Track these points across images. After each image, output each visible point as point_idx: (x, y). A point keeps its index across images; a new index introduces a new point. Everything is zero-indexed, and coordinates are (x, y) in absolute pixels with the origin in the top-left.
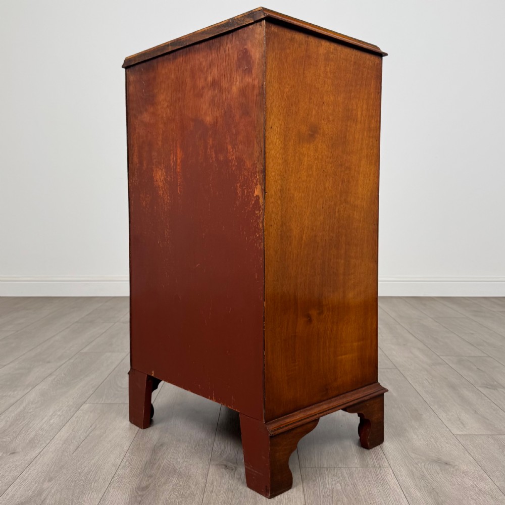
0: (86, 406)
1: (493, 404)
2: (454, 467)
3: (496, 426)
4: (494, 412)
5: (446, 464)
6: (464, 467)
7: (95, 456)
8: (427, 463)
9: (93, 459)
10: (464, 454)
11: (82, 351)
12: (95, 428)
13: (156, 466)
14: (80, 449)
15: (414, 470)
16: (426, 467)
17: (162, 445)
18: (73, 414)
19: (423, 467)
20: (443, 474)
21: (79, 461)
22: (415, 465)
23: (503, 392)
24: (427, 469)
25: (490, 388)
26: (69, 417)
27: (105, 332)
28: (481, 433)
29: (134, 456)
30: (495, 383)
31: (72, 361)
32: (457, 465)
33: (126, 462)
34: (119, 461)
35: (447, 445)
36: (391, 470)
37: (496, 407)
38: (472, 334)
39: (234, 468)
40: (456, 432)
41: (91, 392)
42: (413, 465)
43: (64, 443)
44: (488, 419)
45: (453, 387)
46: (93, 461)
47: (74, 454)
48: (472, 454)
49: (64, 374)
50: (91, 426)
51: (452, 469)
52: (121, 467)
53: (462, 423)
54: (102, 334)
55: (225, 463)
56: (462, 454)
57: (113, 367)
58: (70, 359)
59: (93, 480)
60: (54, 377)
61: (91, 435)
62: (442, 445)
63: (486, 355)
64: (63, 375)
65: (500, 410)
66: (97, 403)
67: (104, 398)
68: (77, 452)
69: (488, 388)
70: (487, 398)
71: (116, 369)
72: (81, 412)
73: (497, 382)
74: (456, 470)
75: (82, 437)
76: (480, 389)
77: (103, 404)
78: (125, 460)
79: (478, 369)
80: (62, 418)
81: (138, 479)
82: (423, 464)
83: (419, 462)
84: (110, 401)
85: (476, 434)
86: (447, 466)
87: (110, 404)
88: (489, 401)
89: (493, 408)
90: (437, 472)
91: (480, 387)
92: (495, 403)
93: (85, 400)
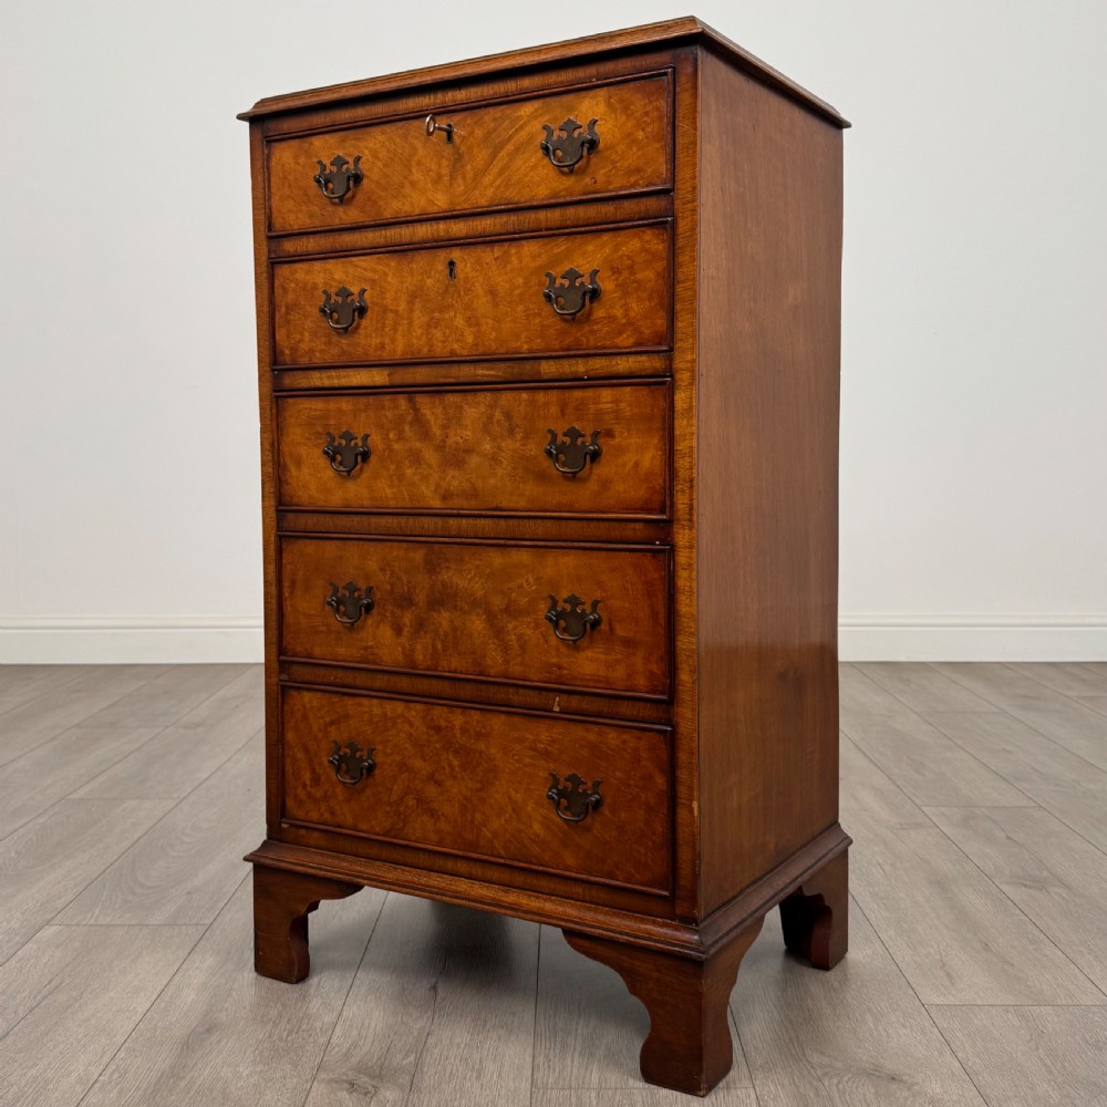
0: (50, 931)
1: (1030, 927)
2: (909, 1089)
3: (1030, 984)
4: (1032, 948)
5: (893, 1079)
6: (935, 1088)
7: (41, 1059)
8: (846, 1079)
9: (35, 1065)
10: (941, 1054)
11: (72, 797)
12: (57, 987)
13: (183, 1084)
15: (812, 1095)
16: (841, 1086)
17: (209, 1031)
18: (12, 951)
19: (835, 1087)
22: (815, 1084)
23: (1061, 895)
24: (844, 1092)
25: (1030, 887)
27: (137, 750)
28: (990, 1002)
29: (135, 1057)
30: (1045, 873)
31: (41, 820)
32: (918, 1084)
33: (111, 1074)
34: (95, 1071)
35: (903, 1031)
36: (753, 1096)
37: (1037, 933)
38: (1009, 752)
39: (370, 1088)
40: (931, 997)
41: (69, 897)
42: (810, 1083)
44: (1013, 965)
45: (940, 884)
46: (34, 1071)
48: (960, 1055)
49: (16, 852)
50: (49, 983)
51: (905, 1093)
52: (96, 1087)
53: (948, 975)
55: (351, 1075)
56: (936, 1054)
57: (136, 836)
58: (38, 816)
61: (43, 1003)
62: (891, 1030)
63: (1033, 804)
64: (13, 854)
65: (1046, 941)
66: (77, 925)
67: (97, 912)
69: (1026, 886)
70: (1018, 912)
71: (142, 840)
72: (35, 947)
73: (1050, 872)
74: (914, 1096)
75: (21, 1009)
76: (1005, 888)
77: (91, 925)
78: (112, 1067)
79: (1009, 838)
82: (835, 1081)
83: (825, 1074)
84: (108, 919)
85: (979, 1002)
86: (894, 1086)
87: (108, 926)
88: (1024, 917)
89: (1030, 936)
90: (865, 1100)
91: (1007, 883)
92: (1038, 923)
93: (49, 917)
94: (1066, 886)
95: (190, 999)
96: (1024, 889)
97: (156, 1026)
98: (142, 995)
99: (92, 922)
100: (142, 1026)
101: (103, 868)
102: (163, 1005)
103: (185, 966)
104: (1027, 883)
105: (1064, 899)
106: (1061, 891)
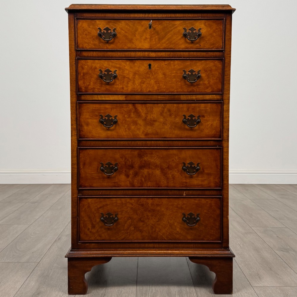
1: (284, 263)
3: (284, 280)
4: (284, 269)
17: (38, 294)
25: (284, 251)
28: (272, 285)
30: (288, 247)
37: (286, 265)
38: (278, 211)
44: (278, 274)
53: (259, 278)
54: (15, 211)
62: (242, 294)
63: (285, 227)
65: (289, 268)
67: (5, 259)
69: (282, 251)
70: (280, 259)
73: (290, 247)
76: (276, 252)
77: (3, 262)
79: (277, 237)
84: (8, 260)
85: (269, 286)
87: (9, 262)
88: (282, 260)
89: (284, 266)
91: (277, 250)
92: (286, 262)
94: (294, 251)
95: (33, 285)
97: (23, 292)
98: (18, 283)
100: (18, 292)
101: (7, 245)
102: (25, 286)
103: (31, 275)
104: (283, 250)
105: (294, 255)
106: (293, 252)
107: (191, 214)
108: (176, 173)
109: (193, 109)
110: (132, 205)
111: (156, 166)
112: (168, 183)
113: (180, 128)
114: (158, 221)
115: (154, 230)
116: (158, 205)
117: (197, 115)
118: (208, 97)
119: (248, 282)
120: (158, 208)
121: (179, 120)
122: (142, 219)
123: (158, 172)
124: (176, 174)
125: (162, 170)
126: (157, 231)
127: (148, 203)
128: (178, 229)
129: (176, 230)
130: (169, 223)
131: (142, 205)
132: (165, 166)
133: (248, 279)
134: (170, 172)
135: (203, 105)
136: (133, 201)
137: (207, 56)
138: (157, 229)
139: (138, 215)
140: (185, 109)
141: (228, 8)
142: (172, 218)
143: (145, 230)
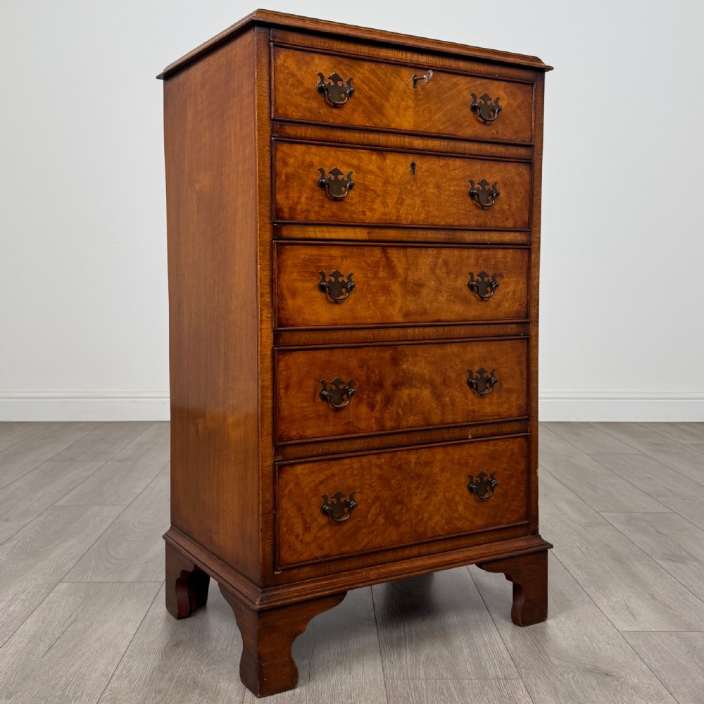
0: (63, 586)
1: (679, 585)
2: (618, 680)
3: (683, 619)
4: (681, 597)
5: (607, 674)
6: (633, 680)
7: (76, 662)
8: (578, 674)
9: (73, 665)
10: (634, 660)
11: (58, 504)
12: (75, 620)
14: (53, 651)
15: (558, 683)
16: (575, 678)
17: (176, 645)
18: (42, 598)
19: (572, 680)
20: (601, 690)
21: (52, 669)
22: (558, 676)
24: (578, 682)
25: (675, 561)
26: (37, 603)
27: (92, 475)
28: (660, 629)
29: (134, 660)
30: (684, 553)
31: (42, 518)
32: (622, 677)
33: (122, 671)
34: (112, 669)
35: (608, 647)
36: (522, 683)
37: (684, 589)
38: (650, 478)
40: (623, 626)
41: (70, 565)
42: (556, 677)
43: (30, 641)
44: (671, 608)
46: (73, 669)
47: (45, 658)
48: (646, 660)
49: (30, 538)
50: (70, 617)
51: (616, 683)
52: (114, 678)
53: (632, 614)
56: (631, 660)
57: (104, 528)
58: (39, 515)
59: (73, 697)
60: (15, 542)
61: (69, 629)
62: (601, 646)
63: (669, 511)
64: (28, 540)
65: (690, 594)
66: (79, 582)
67: (90, 574)
68: (49, 655)
69: (672, 560)
70: (670, 576)
71: (109, 530)
72: (56, 595)
73: (686, 552)
74: (621, 684)
75: (56, 632)
76: (659, 562)
78: (121, 667)
79: (657, 531)
80: (27, 604)
81: (140, 697)
82: (571, 675)
83: (565, 672)
84: (98, 579)
85: (653, 630)
86: (608, 679)
87: (100, 582)
88: (674, 579)
89: (680, 591)
90: (592, 686)
91: (660, 559)
92: (683, 583)
93: (61, 577)
94: (697, 560)
96: (671, 563)
97: (143, 642)
98: (130, 624)
99: (88, 580)
101: (87, 548)
104: (673, 559)
105: (698, 569)
106: (695, 564)
107: (482, 475)
108: (457, 394)
109: (485, 261)
110: (381, 469)
111: (424, 381)
112: (443, 414)
113: (465, 301)
114: (427, 497)
115: (420, 517)
116: (427, 464)
117: (491, 273)
118: (508, 237)
119: (610, 623)
120: (427, 470)
121: (461, 283)
122: (399, 498)
123: (426, 393)
124: (458, 396)
125: (434, 388)
126: (425, 519)
127: (410, 462)
128: (461, 508)
129: (457, 511)
130: (445, 498)
131: (399, 468)
132: (438, 380)
133: (609, 617)
134: (447, 392)
135: (500, 253)
136: (383, 460)
137: (507, 156)
138: (426, 515)
139: (391, 490)
140: (472, 261)
141: (537, 65)
142: (451, 487)
143: (404, 519)
